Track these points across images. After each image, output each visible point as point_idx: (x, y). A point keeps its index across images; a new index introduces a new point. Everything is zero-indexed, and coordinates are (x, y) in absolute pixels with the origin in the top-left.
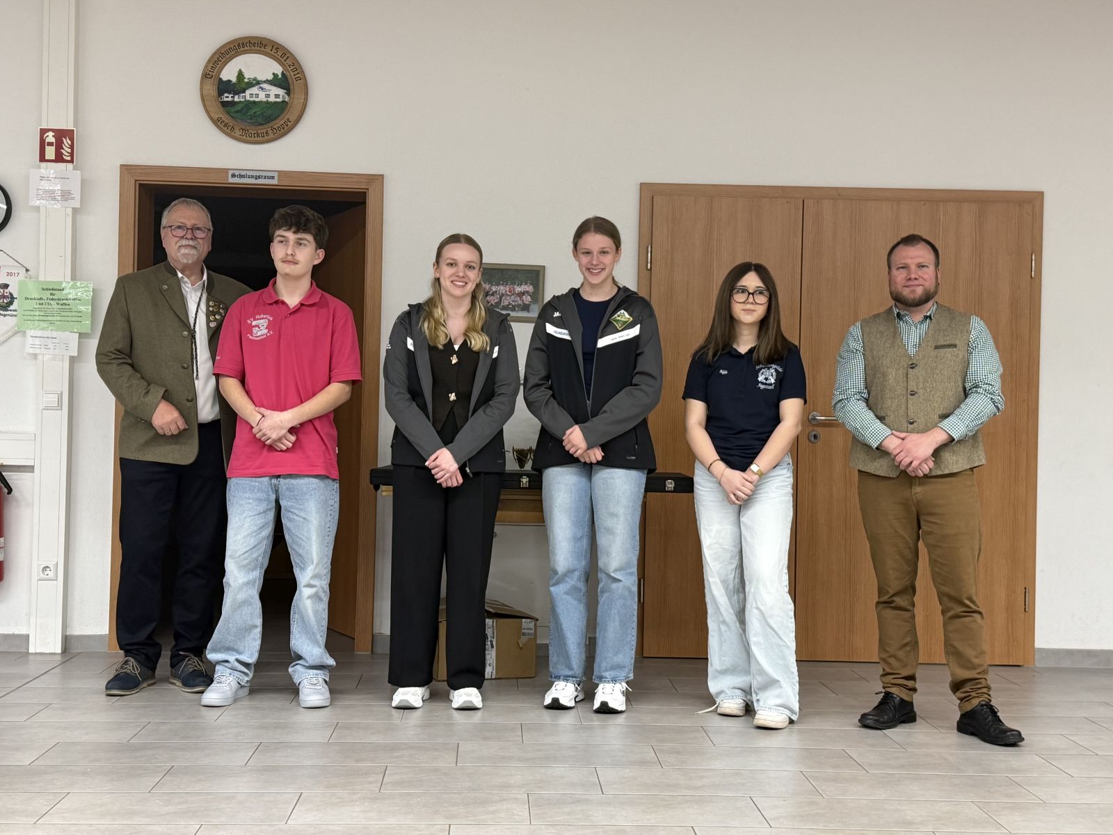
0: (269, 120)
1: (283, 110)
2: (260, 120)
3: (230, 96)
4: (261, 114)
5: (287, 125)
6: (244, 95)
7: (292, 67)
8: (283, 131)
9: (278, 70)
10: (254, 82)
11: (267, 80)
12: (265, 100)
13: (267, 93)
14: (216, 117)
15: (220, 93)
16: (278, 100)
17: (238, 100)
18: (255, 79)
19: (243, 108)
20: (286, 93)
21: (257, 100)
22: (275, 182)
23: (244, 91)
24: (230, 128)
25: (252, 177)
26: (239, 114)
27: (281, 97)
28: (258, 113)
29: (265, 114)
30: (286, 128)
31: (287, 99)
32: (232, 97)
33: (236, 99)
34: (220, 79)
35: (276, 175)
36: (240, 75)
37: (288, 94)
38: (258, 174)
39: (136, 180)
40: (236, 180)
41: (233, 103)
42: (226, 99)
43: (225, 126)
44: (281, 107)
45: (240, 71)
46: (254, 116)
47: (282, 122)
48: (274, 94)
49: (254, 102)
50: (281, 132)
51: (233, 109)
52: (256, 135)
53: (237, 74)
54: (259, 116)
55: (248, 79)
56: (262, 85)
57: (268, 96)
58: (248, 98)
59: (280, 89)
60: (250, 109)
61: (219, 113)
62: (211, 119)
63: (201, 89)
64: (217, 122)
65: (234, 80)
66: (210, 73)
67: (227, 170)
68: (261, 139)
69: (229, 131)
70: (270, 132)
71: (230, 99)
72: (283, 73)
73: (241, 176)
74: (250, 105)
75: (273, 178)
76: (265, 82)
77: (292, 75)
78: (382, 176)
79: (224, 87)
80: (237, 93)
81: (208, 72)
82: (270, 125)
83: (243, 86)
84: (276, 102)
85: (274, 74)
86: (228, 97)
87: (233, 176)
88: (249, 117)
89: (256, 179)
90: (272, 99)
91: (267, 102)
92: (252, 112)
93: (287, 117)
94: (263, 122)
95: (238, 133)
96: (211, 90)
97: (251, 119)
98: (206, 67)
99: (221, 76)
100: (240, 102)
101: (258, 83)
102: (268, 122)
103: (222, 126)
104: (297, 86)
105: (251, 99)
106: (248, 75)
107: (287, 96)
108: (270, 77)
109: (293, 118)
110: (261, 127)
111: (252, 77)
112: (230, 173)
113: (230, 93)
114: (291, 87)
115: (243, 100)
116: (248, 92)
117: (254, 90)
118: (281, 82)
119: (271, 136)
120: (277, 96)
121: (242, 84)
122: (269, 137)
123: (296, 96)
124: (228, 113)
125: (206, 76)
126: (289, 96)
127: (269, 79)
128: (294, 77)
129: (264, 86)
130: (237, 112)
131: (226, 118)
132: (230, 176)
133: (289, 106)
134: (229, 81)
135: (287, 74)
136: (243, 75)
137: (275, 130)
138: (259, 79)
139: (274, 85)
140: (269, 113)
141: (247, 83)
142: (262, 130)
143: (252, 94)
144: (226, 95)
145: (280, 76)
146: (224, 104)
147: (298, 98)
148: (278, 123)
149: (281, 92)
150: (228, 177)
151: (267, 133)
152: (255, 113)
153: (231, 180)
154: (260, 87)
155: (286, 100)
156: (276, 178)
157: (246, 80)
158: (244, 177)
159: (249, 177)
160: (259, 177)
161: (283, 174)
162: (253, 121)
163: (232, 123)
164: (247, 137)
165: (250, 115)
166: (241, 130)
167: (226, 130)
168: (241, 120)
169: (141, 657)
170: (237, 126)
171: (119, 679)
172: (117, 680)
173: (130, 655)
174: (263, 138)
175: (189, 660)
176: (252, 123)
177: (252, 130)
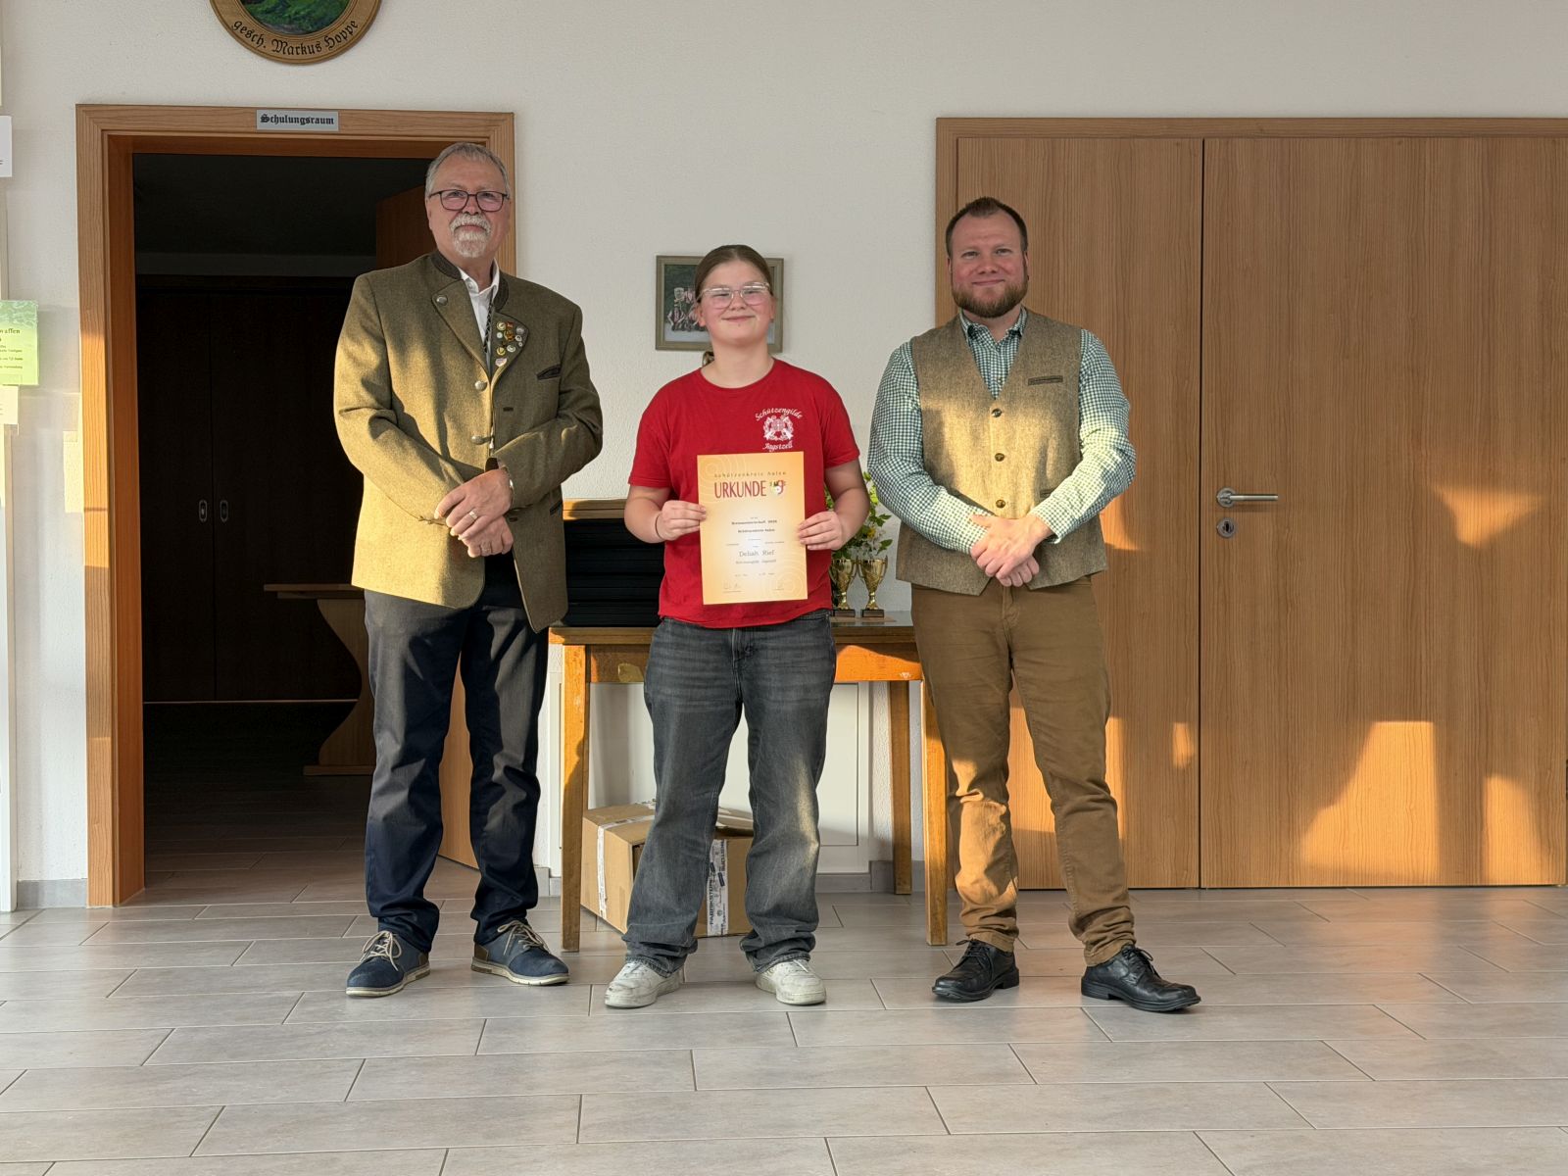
0: (320, 24)
1: (342, 7)
2: (306, 24)
4: (309, 13)
5: (351, 33)
8: (344, 41)
14: (232, 20)
19: (278, 6)
22: (334, 128)
24: (256, 39)
25: (296, 120)
26: (269, 15)
28: (302, 13)
30: (349, 36)
35: (335, 116)
38: (306, 115)
39: (103, 130)
40: (270, 126)
43: (249, 34)
46: (295, 19)
47: (343, 28)
50: (341, 44)
52: (299, 51)
54: (304, 17)
60: (290, 6)
61: (240, 15)
62: (225, 24)
64: (235, 30)
67: (250, 111)
68: (309, 56)
69: (255, 44)
70: (323, 44)
73: (277, 120)
75: (330, 121)
78: (512, 114)
82: (324, 32)
87: (265, 119)
88: (288, 19)
89: (303, 124)
93: (350, 18)
94: (310, 28)
95: (270, 48)
97: (290, 23)
102: (319, 29)
103: (243, 36)
109: (360, 21)
110: (309, 36)
112: (259, 114)
119: (325, 50)
122: (320, 54)
124: (252, 14)
130: (268, 12)
131: (248, 21)
132: (259, 119)
137: (330, 41)
140: (320, 12)
142: (309, 41)
148: (336, 28)
150: (256, 121)
151: (318, 46)
152: (296, 13)
153: (261, 126)
156: (336, 121)
158: (283, 120)
159: (291, 120)
160: (308, 120)
161: (347, 115)
162: (293, 26)
163: (258, 29)
164: (285, 54)
165: (290, 16)
166: (275, 43)
167: (250, 43)
168: (273, 25)
169: (407, 930)
170: (268, 35)
171: (370, 969)
172: (364, 971)
173: (385, 925)
174: (312, 55)
175: (516, 931)
176: (292, 30)
177: (294, 42)
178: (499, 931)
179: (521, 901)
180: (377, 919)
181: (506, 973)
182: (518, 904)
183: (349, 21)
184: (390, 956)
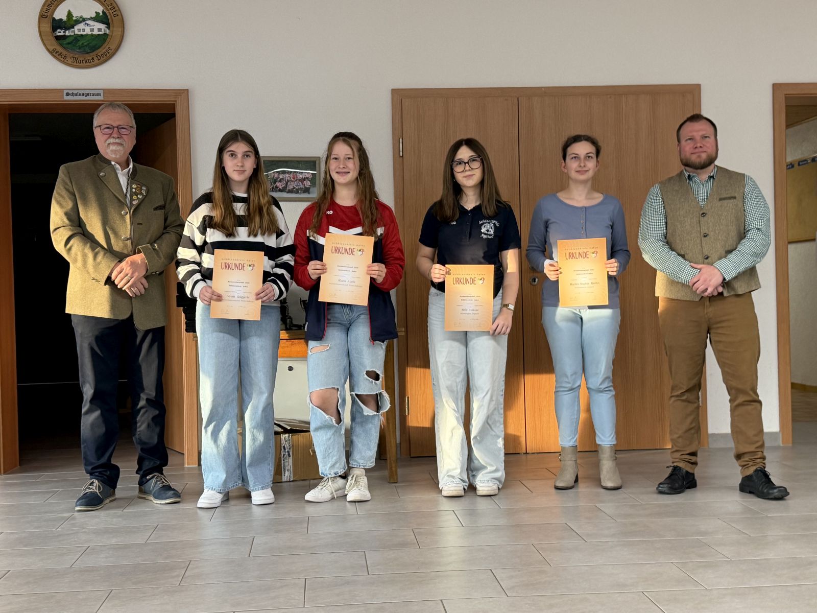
0: (94, 48)
1: (105, 40)
2: (87, 49)
3: (62, 31)
4: (88, 44)
5: (109, 53)
6: (73, 30)
7: (110, 7)
8: (105, 57)
9: (100, 9)
10: (81, 19)
11: (91, 18)
12: (90, 33)
13: (91, 28)
14: (51, 48)
15: (54, 29)
16: (100, 33)
17: (69, 34)
18: (81, 17)
19: (73, 40)
20: (107, 27)
21: (84, 33)
22: (101, 98)
23: (73, 27)
24: (63, 56)
25: (83, 94)
26: (70, 45)
27: (103, 30)
28: (85, 44)
29: (90, 44)
30: (108, 55)
31: (108, 31)
32: (64, 32)
33: (67, 33)
34: (54, 19)
35: (101, 92)
36: (70, 14)
37: (108, 28)
38: (87, 92)
40: (69, 98)
41: (64, 37)
42: (59, 34)
43: (60, 54)
44: (103, 38)
45: (69, 11)
46: (83, 47)
47: (104, 50)
48: (98, 28)
49: (82, 35)
51: (65, 42)
52: (84, 62)
53: (67, 14)
54: (86, 46)
55: (76, 17)
56: (87, 22)
57: (92, 30)
58: (76, 32)
59: (101, 24)
60: (79, 41)
61: (55, 45)
62: (48, 50)
63: (39, 27)
64: (53, 53)
65: (65, 18)
66: (46, 14)
67: (62, 90)
69: (62, 59)
70: (95, 58)
71: (62, 34)
72: (103, 12)
73: (73, 94)
74: (78, 38)
75: (99, 95)
76: (89, 19)
77: (111, 12)
78: (188, 90)
79: (57, 25)
80: (67, 29)
81: (44, 13)
82: (94, 53)
83: (72, 23)
84: (99, 35)
85: (96, 12)
86: (60, 32)
87: (68, 94)
88: (78, 47)
89: (86, 96)
90: (96, 32)
91: (92, 35)
92: (80, 43)
93: (108, 47)
94: (89, 51)
95: (70, 61)
96: (47, 27)
97: (80, 49)
98: (42, 9)
99: (54, 16)
100: (70, 36)
101: (84, 20)
102: (93, 51)
103: (57, 55)
104: (115, 21)
105: (79, 33)
106: (76, 14)
107: (107, 30)
108: (94, 15)
109: (113, 47)
110: (88, 55)
111: (79, 16)
112: (65, 92)
113: (61, 28)
114: (110, 22)
115: (73, 34)
116: (76, 28)
117: (81, 26)
118: (102, 18)
119: (96, 61)
120: (99, 30)
121: (71, 22)
122: (95, 63)
123: (115, 29)
124: (61, 45)
125: (42, 16)
126: (109, 29)
127: (93, 16)
128: (112, 14)
129: (89, 22)
130: (68, 43)
131: (59, 49)
132: (65, 95)
133: (109, 37)
134: (61, 20)
135: (107, 12)
136: (72, 14)
137: (99, 57)
138: (85, 16)
139: (97, 21)
140: (94, 43)
141: (75, 21)
142: (88, 57)
143: (78, 29)
144: (59, 30)
145: (101, 14)
146: (58, 38)
147: (117, 32)
148: (101, 51)
149: (103, 26)
150: (63, 96)
151: (93, 59)
152: (82, 44)
153: (66, 98)
154: (86, 24)
155: (107, 33)
156: (102, 94)
157: (74, 18)
158: (76, 95)
159: (80, 95)
160: (88, 95)
161: (107, 91)
162: (81, 50)
163: (64, 52)
164: (77, 63)
165: (79, 46)
166: (72, 58)
167: (60, 58)
168: (71, 50)
169: (104, 478)
170: (69, 55)
171: (86, 497)
172: (84, 498)
173: (93, 477)
174: (90, 64)
175: (157, 478)
176: (80, 52)
177: (81, 58)
178: (147, 478)
179: (158, 463)
180: (89, 474)
181: (152, 498)
182: (158, 464)
183: (107, 48)
184: (97, 491)
